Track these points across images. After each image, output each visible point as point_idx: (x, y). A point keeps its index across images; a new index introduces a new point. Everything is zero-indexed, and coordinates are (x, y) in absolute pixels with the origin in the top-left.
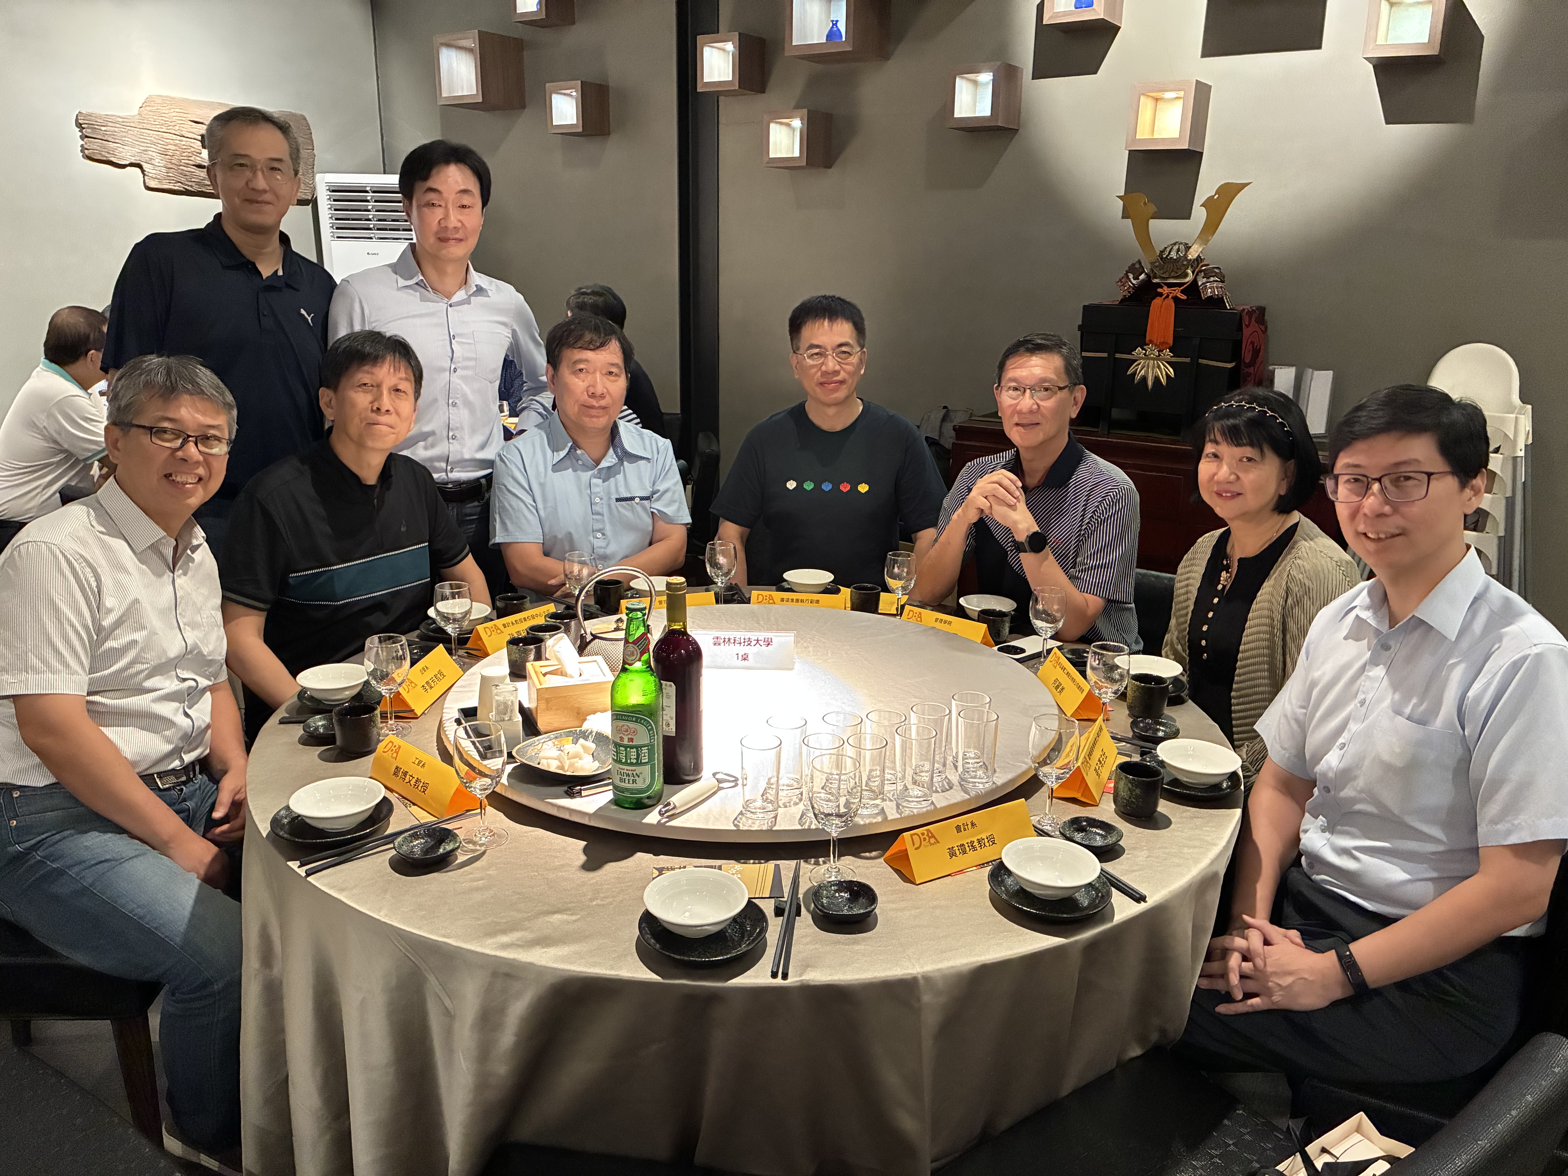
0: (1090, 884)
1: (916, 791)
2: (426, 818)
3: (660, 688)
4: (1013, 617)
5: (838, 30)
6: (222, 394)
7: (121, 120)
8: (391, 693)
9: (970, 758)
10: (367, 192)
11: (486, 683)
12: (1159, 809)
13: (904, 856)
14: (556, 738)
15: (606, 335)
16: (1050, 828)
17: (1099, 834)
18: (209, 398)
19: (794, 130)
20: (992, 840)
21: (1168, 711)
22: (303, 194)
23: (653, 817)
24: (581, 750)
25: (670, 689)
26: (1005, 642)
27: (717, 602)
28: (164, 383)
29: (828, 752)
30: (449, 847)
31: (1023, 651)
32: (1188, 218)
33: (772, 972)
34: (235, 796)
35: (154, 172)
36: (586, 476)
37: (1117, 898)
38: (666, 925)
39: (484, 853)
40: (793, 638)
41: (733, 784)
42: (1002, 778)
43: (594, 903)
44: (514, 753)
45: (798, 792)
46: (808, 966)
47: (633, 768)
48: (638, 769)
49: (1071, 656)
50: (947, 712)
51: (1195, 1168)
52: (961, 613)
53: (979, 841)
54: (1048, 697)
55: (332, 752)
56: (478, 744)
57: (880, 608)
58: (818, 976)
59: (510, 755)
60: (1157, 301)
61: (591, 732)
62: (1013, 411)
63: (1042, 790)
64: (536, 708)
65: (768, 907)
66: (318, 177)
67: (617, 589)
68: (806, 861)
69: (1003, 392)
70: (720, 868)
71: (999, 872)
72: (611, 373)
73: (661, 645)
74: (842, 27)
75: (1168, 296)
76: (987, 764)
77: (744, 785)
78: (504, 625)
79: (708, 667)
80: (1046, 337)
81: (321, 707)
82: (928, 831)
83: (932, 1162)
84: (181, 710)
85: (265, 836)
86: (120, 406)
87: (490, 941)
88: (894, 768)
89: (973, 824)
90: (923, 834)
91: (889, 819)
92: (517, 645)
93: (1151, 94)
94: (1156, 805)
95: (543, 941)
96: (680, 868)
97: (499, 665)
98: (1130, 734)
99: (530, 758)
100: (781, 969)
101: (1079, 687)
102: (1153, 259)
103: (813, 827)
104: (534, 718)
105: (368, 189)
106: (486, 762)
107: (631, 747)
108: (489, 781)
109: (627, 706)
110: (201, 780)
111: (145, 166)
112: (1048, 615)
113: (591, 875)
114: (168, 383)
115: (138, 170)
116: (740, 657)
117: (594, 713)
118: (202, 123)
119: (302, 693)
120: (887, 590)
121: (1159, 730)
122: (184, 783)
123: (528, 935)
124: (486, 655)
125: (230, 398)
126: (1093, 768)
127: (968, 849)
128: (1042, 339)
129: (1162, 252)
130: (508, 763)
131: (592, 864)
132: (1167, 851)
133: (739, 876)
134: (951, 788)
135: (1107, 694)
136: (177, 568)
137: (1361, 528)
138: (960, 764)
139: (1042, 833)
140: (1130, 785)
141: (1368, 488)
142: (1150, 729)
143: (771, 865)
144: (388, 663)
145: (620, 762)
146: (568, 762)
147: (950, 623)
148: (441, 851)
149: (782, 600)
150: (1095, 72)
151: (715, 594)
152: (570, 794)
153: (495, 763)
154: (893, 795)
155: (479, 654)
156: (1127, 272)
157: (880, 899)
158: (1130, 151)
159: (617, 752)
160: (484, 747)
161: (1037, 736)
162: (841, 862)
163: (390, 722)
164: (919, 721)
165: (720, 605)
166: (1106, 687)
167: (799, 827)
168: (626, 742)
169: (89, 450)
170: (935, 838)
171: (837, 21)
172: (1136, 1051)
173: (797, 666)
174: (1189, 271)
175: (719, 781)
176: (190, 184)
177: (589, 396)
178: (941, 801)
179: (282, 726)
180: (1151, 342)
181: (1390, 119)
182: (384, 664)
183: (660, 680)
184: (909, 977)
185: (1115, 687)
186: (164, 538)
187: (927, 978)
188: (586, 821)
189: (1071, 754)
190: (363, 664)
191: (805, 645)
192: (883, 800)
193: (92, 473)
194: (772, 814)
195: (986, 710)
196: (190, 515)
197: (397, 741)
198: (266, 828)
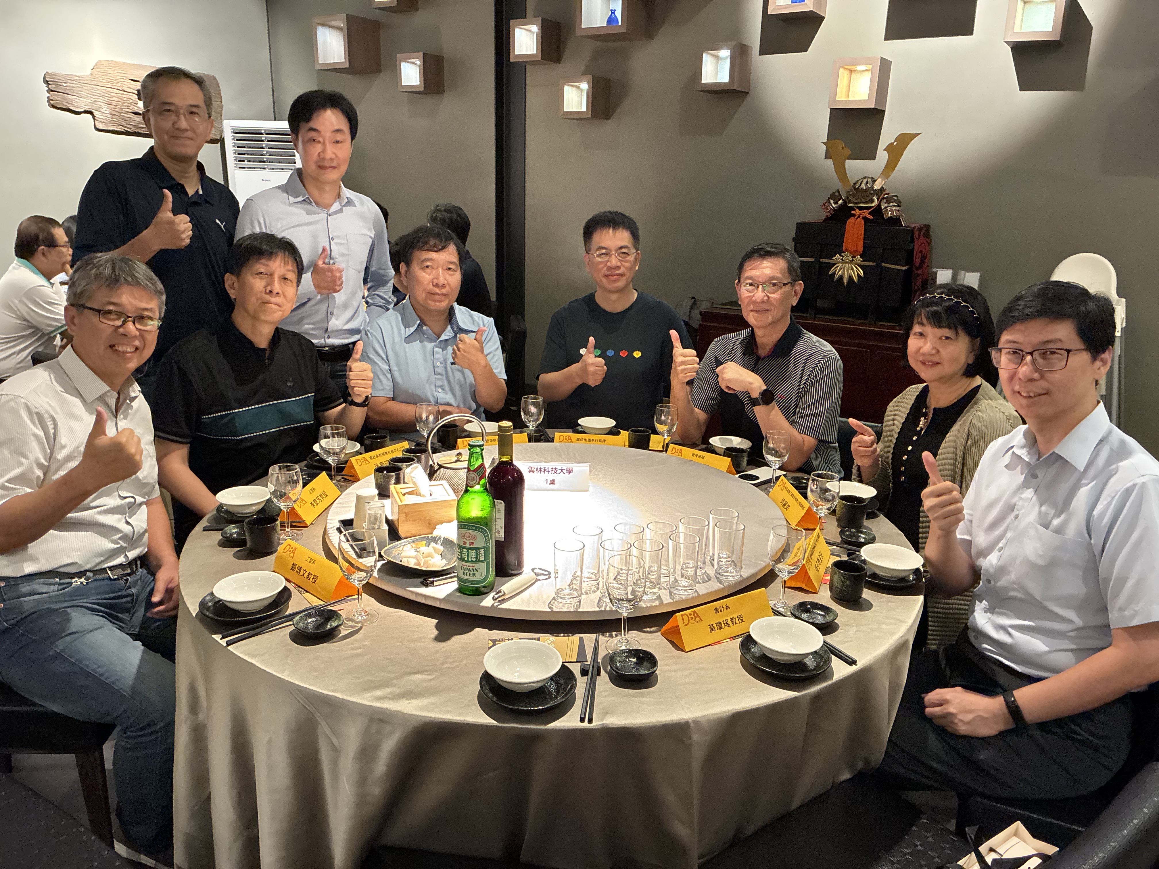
0: (815, 652)
1: (684, 582)
2: (319, 603)
3: (494, 505)
4: (749, 453)
5: (616, 16)
6: (154, 284)
7: (77, 78)
8: (288, 508)
9: (723, 558)
10: (262, 134)
11: (360, 499)
12: (864, 596)
13: (676, 631)
14: (413, 542)
15: (446, 240)
16: (783, 610)
17: (820, 615)
18: (145, 288)
19: (582, 91)
20: (741, 619)
21: (866, 523)
22: (213, 135)
23: (488, 601)
24: (433, 551)
25: (501, 505)
26: (744, 471)
27: (529, 441)
28: (110, 275)
29: (620, 553)
30: (335, 624)
31: (758, 478)
32: (874, 158)
33: (581, 718)
34: (169, 584)
35: (102, 117)
36: (429, 345)
37: (835, 662)
38: (501, 683)
39: (361, 628)
40: (588, 468)
41: (547, 577)
42: (747, 572)
43: (446, 666)
44: (382, 554)
45: (595, 583)
46: (607, 713)
47: (473, 565)
48: (477, 566)
49: (793, 482)
50: (707, 523)
51: (892, 863)
52: (712, 450)
53: (731, 619)
54: (778, 512)
55: (243, 552)
56: (355, 547)
57: (650, 445)
58: (615, 721)
59: (380, 555)
60: (852, 220)
61: (440, 538)
62: (749, 301)
63: (776, 581)
64: (398, 520)
65: (576, 669)
66: (225, 122)
67: (455, 431)
68: (603, 635)
69: (742, 286)
70: (539, 639)
71: (748, 642)
72: (450, 269)
73: (494, 472)
74: (619, 14)
75: (859, 217)
76: (736, 561)
77: (556, 578)
78: (371, 457)
79: (528, 489)
80: (774, 245)
81: (234, 518)
82: (694, 612)
83: (699, 859)
84: (124, 520)
85: (194, 615)
86: (76, 292)
87: (368, 695)
88: (668, 566)
89: (727, 607)
90: (690, 614)
91: (665, 603)
92: (382, 472)
93: (847, 67)
94: (861, 592)
95: (408, 695)
96: (509, 640)
97: (368, 487)
98: (839, 540)
99: (393, 557)
100: (587, 716)
101: (801, 505)
102: (848, 189)
103: (608, 609)
104: (396, 528)
105: (263, 132)
106: (361, 560)
107: (472, 549)
108: (364, 574)
109: (469, 518)
110: (142, 573)
111: (96, 113)
112: (777, 452)
113: (443, 645)
114: (113, 276)
115: (90, 116)
116: (549, 482)
117: (441, 523)
118: (138, 81)
119: (220, 508)
120: (655, 432)
121: (860, 536)
122: (129, 575)
123: (396, 690)
124: (358, 480)
125: (160, 286)
126: (813, 566)
127: (723, 625)
128: (771, 247)
129: (855, 184)
130: (379, 561)
131: (442, 637)
132: (870, 627)
133: (553, 645)
134: (710, 580)
135: (823, 511)
136: (119, 414)
137: (1017, 388)
138: (716, 562)
139: (777, 613)
140: (842, 578)
141: (1023, 359)
142: (854, 536)
143: (577, 637)
144: (286, 486)
145: (463, 560)
146: (423, 560)
147: (703, 457)
148: (329, 626)
149: (578, 440)
150: (806, 51)
151: (528, 435)
152: (425, 584)
153: (369, 561)
154: (667, 585)
155: (352, 479)
156: (829, 199)
157: (659, 663)
158: (831, 109)
159: (461, 553)
160: (360, 549)
161: (774, 542)
162: (629, 635)
163: (287, 530)
164: (686, 530)
165: (531, 443)
166: (822, 505)
167: (598, 609)
168: (468, 545)
169: (50, 326)
170: (700, 618)
171: (615, 10)
172: (846, 776)
173: (591, 489)
174: (875, 198)
175: (537, 575)
176: (129, 126)
177: (434, 286)
178: (703, 589)
179: (204, 533)
180: (846, 250)
181: (1023, 87)
182: (283, 487)
183: (493, 499)
184: (683, 721)
185: (828, 505)
186: (108, 391)
187: (696, 722)
188: (437, 604)
189: (799, 555)
190: (267, 487)
191: (596, 473)
192: (660, 589)
193: (55, 343)
194: (577, 600)
195: (735, 522)
196: (130, 374)
197: (294, 544)
198: (195, 609)
